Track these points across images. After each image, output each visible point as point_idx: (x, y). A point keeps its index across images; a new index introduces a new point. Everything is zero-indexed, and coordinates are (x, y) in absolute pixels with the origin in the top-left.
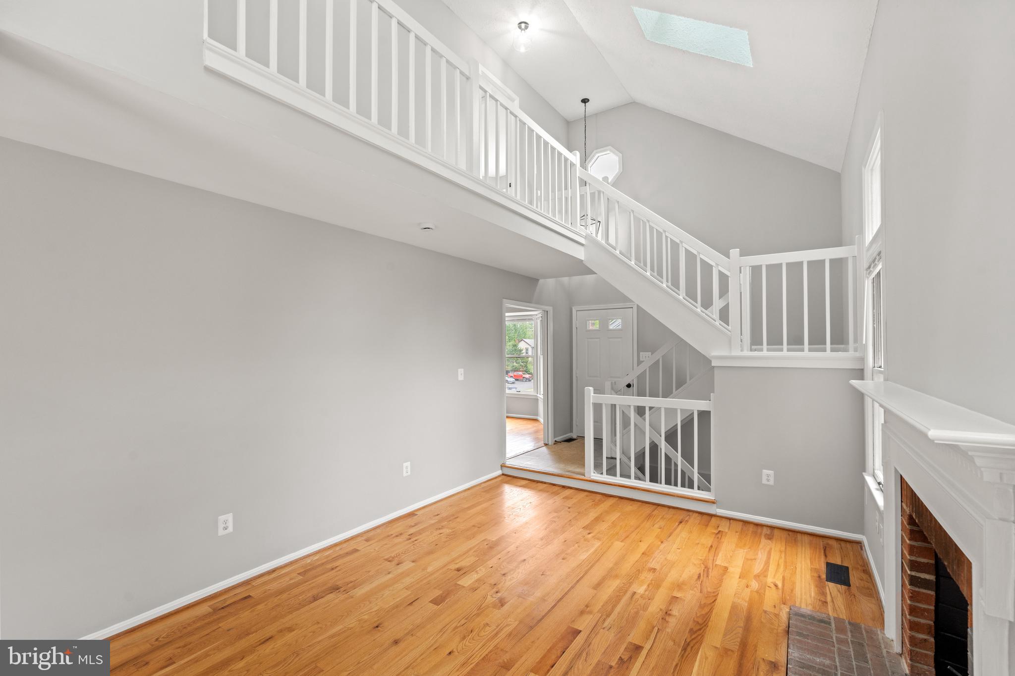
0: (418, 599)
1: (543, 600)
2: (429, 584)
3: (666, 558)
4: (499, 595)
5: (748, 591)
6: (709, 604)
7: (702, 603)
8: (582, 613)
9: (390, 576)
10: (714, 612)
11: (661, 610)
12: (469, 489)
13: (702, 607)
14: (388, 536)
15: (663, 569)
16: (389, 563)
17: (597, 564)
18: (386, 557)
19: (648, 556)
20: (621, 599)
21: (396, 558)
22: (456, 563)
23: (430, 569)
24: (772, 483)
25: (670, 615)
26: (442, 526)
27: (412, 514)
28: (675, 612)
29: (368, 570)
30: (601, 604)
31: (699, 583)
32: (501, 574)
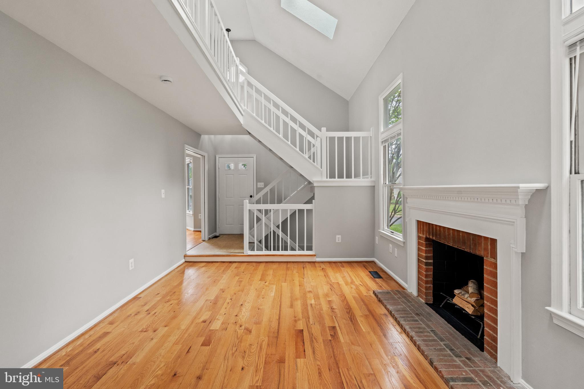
0: (191, 347)
1: (270, 321)
2: (190, 336)
3: (311, 285)
4: (243, 327)
5: (353, 289)
6: (344, 298)
7: (342, 300)
8: (296, 321)
9: (155, 341)
10: (349, 302)
11: (328, 308)
12: (168, 274)
13: (343, 301)
14: (129, 316)
15: (314, 290)
16: (145, 333)
17: (282, 296)
18: (140, 330)
19: (303, 286)
20: (308, 309)
21: (149, 328)
22: (200, 318)
23: (183, 327)
24: (340, 241)
25: (334, 309)
26: (168, 300)
27: (136, 298)
28: (335, 307)
29: (132, 342)
30: (301, 314)
31: (333, 292)
32: (234, 316)
